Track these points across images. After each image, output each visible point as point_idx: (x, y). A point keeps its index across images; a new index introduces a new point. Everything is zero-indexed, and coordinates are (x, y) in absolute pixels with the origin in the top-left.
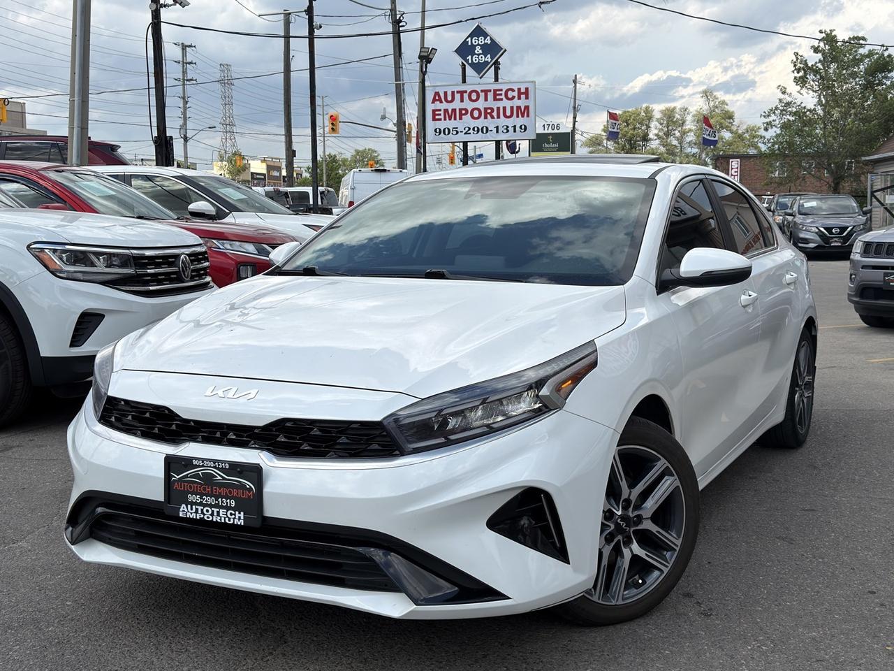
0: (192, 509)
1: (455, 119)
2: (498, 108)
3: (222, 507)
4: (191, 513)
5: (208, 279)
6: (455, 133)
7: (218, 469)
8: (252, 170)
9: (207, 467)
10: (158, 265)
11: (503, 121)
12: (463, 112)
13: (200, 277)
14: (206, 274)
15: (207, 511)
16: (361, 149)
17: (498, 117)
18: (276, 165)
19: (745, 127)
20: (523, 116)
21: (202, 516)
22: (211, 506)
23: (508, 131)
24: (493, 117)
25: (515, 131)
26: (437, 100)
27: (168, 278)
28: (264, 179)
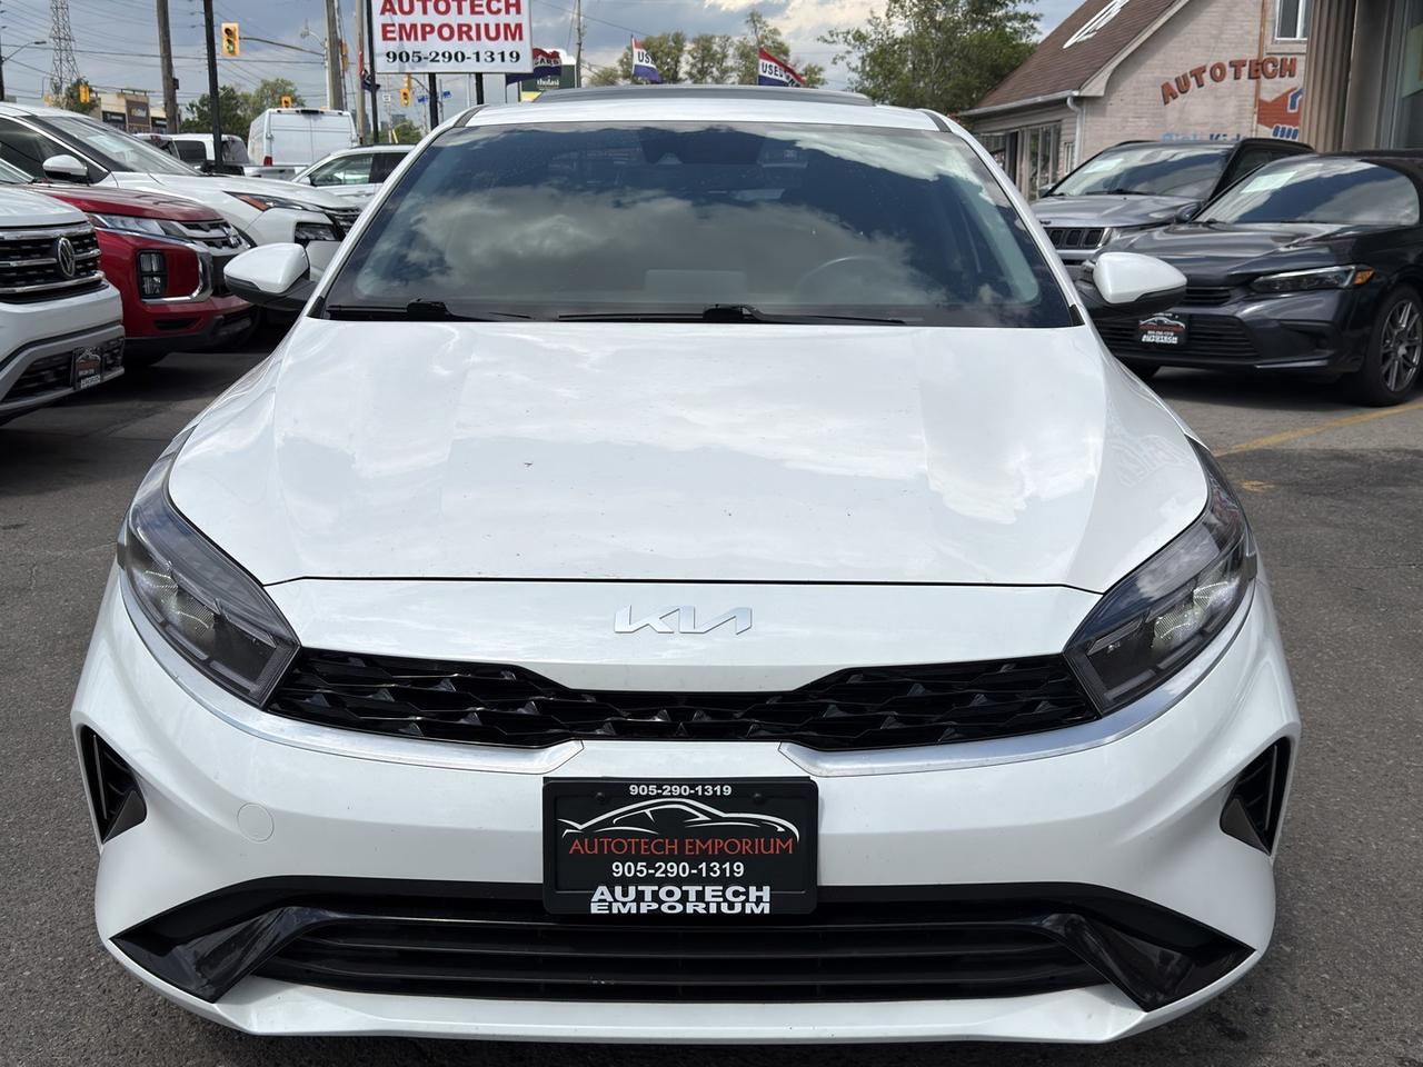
0: (625, 894)
1: (416, 39)
2: (478, 26)
3: (709, 881)
4: (624, 904)
5: (99, 274)
6: (416, 59)
7: (703, 799)
8: (104, 108)
9: (672, 796)
10: (26, 255)
11: (485, 45)
12: (427, 30)
13: (89, 271)
14: (95, 268)
15: (670, 894)
16: (272, 80)
17: (479, 38)
18: (140, 100)
19: (804, 66)
20: (513, 38)
21: (655, 906)
22: (678, 881)
23: (493, 60)
24: (470, 38)
25: (503, 60)
26: (389, 10)
27: (43, 274)
28: (123, 122)
